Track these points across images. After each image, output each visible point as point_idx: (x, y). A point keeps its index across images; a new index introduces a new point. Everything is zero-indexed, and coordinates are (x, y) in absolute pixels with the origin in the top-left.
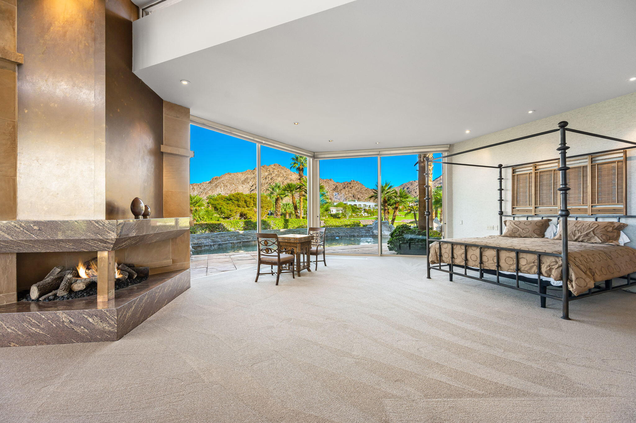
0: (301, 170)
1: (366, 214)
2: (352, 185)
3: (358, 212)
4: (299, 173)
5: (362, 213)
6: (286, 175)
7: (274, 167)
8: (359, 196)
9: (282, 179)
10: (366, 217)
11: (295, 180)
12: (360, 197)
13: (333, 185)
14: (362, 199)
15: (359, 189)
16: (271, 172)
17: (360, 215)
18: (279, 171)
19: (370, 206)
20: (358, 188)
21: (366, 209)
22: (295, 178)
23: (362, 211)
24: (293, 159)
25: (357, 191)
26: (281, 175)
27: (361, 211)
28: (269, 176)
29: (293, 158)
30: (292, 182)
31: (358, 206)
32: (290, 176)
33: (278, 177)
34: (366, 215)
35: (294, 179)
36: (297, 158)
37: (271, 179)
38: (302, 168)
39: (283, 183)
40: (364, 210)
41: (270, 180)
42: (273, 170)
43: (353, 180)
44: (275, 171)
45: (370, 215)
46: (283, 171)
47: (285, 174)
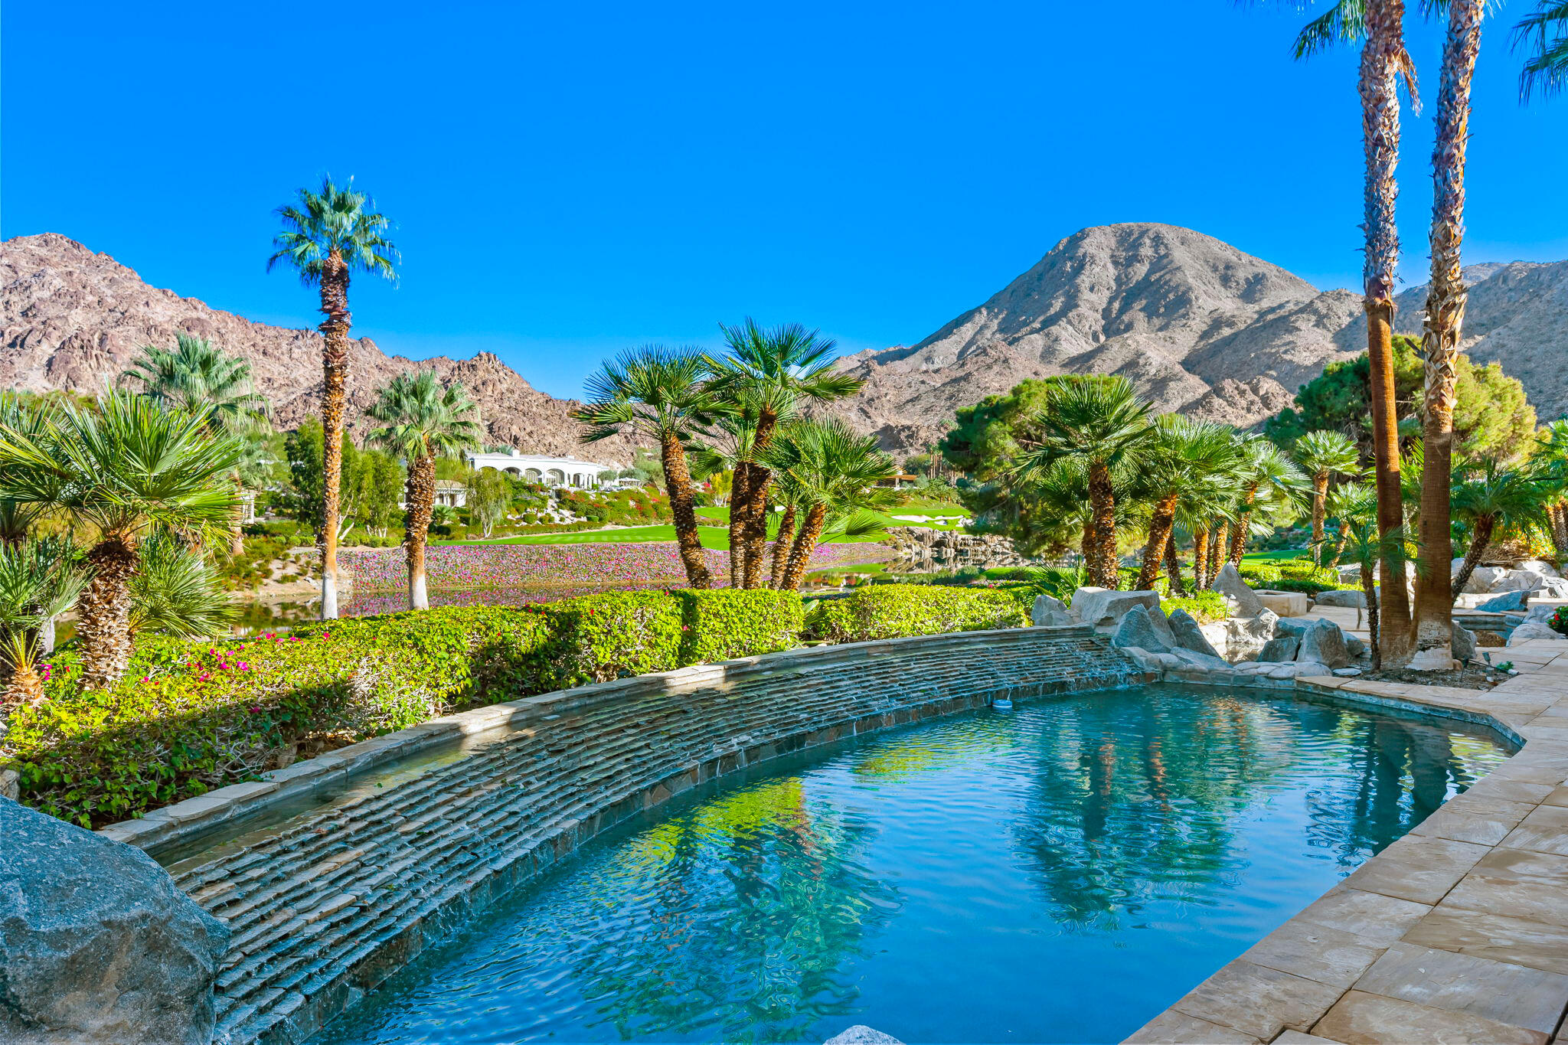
0: (335, 278)
1: (567, 513)
2: (481, 373)
3: (529, 503)
4: (324, 295)
5: (550, 510)
6: (121, 299)
7: (43, 252)
8: (515, 431)
9: (97, 319)
10: (568, 528)
11: (171, 327)
12: (522, 435)
13: (376, 371)
14: (532, 443)
15: (516, 396)
16: (25, 275)
17: (541, 520)
18: (71, 273)
19: (577, 477)
20: (512, 392)
21: (567, 492)
22: (171, 319)
23: (551, 502)
24: (289, 214)
25: (506, 404)
26: (90, 298)
27: (544, 500)
28: (14, 298)
29: (289, 210)
30: (155, 336)
31: (523, 473)
32: (142, 309)
33: (70, 306)
34: (568, 522)
35: (166, 326)
36: (316, 213)
37: (24, 314)
38: (343, 271)
39: (102, 341)
40: (559, 494)
41: (19, 319)
42: (36, 269)
43: (488, 354)
44: (51, 271)
45: (584, 519)
46: (95, 279)
47: (109, 292)
